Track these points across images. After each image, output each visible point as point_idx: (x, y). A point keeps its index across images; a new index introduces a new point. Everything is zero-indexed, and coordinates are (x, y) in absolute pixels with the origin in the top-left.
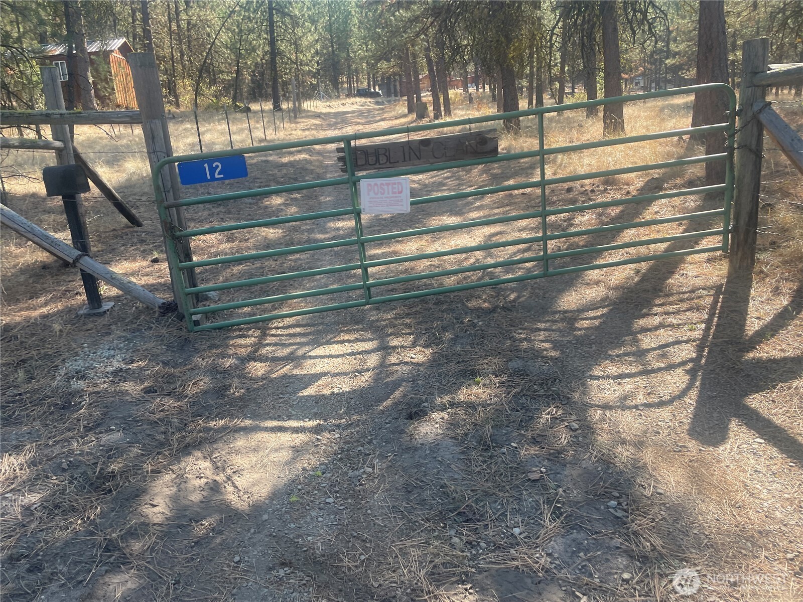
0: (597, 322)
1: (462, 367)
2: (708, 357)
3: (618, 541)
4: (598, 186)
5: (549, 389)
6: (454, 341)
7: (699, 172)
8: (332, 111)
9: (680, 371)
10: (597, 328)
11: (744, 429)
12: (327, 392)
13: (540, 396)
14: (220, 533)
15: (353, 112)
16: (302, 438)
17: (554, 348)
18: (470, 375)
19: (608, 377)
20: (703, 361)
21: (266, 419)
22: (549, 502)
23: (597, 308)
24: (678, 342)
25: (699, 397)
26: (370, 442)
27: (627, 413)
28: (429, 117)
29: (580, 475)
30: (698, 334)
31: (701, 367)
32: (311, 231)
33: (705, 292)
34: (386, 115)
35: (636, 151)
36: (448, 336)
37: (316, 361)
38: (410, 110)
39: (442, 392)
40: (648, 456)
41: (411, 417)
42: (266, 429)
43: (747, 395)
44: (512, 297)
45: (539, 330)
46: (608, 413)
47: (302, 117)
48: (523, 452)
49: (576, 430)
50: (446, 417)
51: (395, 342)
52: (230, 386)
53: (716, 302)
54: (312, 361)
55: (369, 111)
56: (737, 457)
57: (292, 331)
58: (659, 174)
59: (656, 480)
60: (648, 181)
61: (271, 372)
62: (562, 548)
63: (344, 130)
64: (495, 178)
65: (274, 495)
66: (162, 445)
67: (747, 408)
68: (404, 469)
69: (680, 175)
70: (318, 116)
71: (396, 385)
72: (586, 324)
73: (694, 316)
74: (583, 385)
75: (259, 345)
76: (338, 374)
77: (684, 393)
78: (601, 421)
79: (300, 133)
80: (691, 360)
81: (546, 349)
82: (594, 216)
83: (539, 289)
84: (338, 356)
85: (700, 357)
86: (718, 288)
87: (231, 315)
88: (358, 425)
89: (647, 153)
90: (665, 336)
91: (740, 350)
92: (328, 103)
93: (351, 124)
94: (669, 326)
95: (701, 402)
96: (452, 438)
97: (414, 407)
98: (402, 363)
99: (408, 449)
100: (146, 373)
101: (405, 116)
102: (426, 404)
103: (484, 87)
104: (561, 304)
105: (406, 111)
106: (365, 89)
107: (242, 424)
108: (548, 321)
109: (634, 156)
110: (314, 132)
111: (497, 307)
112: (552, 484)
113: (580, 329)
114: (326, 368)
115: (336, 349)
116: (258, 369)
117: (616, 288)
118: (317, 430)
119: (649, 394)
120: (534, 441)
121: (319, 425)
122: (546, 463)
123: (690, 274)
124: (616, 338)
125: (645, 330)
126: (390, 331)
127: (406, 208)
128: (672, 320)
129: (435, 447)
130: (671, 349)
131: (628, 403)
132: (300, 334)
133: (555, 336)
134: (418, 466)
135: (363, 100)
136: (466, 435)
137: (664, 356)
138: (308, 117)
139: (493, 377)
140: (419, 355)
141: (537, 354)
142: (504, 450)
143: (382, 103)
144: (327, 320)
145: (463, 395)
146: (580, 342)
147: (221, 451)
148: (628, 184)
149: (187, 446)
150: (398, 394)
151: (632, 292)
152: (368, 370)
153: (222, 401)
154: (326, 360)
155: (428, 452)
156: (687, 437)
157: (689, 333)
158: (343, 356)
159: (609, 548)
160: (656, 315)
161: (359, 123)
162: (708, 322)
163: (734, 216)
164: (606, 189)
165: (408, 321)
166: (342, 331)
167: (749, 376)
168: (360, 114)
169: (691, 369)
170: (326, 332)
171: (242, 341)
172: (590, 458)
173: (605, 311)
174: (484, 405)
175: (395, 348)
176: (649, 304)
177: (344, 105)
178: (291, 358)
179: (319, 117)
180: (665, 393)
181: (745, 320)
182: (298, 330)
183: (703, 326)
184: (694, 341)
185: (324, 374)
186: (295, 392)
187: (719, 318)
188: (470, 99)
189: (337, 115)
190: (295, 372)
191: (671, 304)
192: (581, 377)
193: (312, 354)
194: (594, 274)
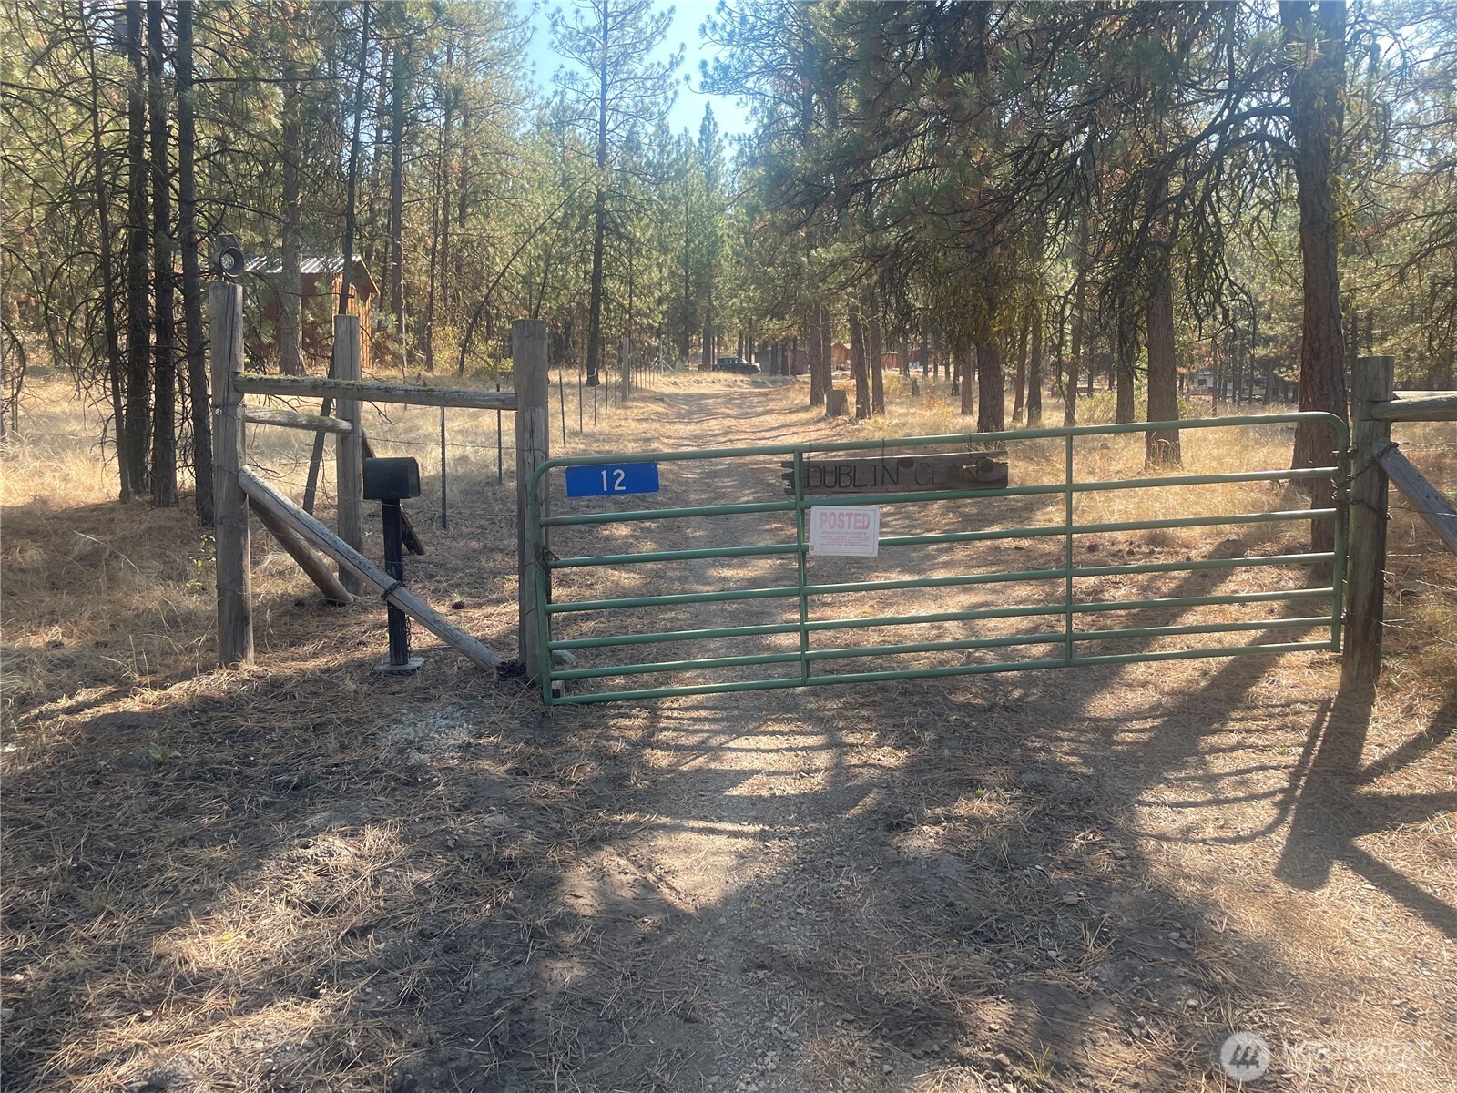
0: (1145, 737)
1: (954, 775)
2: (1305, 789)
3: (1182, 970)
4: (1139, 546)
5: (1081, 810)
6: (939, 741)
7: (1302, 536)
8: (681, 391)
9: (1264, 802)
10: (1146, 744)
11: (1350, 873)
12: (765, 793)
13: (1069, 818)
14: (670, 932)
15: (716, 396)
16: (742, 844)
17: (1085, 763)
18: (970, 786)
19: (1164, 804)
20: (1299, 792)
21: (689, 818)
22: (1092, 926)
23: (1145, 718)
24: (1263, 768)
25: (1290, 834)
26: (840, 854)
27: (1191, 847)
28: (848, 414)
29: (1130, 904)
30: (1291, 760)
31: (1294, 799)
32: (683, 579)
33: (1305, 708)
34: (772, 406)
35: (1199, 495)
36: (928, 736)
37: (740, 754)
38: (816, 401)
39: (931, 803)
40: (1219, 893)
41: (892, 828)
42: (693, 829)
43: (1356, 835)
44: (1017, 694)
45: (1062, 740)
46: (1165, 845)
47: (634, 400)
48: (1052, 876)
49: (1122, 858)
50: (941, 831)
51: (851, 739)
52: (628, 776)
53: (1319, 721)
54: (734, 754)
55: (742, 396)
56: (1338, 903)
57: (695, 714)
58: (1238, 535)
59: (1230, 918)
60: (1220, 545)
61: (679, 763)
62: (1112, 973)
63: (705, 425)
64: (968, 520)
65: (726, 900)
66: (559, 835)
67: (1356, 850)
68: (894, 884)
69: (1273, 537)
70: (659, 398)
71: (865, 790)
72: (1130, 737)
73: (1290, 736)
74: (1129, 810)
75: (653, 727)
76: (774, 773)
77: (1270, 828)
78: (1155, 854)
79: (633, 425)
80: (1282, 791)
81: (1073, 764)
82: (1135, 590)
83: (1056, 687)
84: (771, 751)
85: (1294, 787)
86: (1324, 704)
87: (599, 687)
88: (818, 835)
89: (1218, 501)
90: (1244, 759)
91: (1350, 782)
92: (672, 379)
93: (716, 416)
94: (1251, 747)
95: (1292, 840)
96: (954, 854)
97: (895, 817)
98: (865, 765)
99: (896, 863)
100: (505, 751)
101: (805, 409)
102: (910, 816)
103: (936, 371)
104: (1090, 708)
105: (808, 400)
106: (734, 360)
107: (658, 821)
108: (1072, 730)
109: (1197, 503)
110: (656, 425)
111: (996, 705)
112: (1094, 910)
113: (1119, 744)
114: (757, 765)
115: (764, 742)
116: (661, 759)
117: (1173, 693)
118: (762, 836)
119: (1222, 827)
120: (1066, 866)
121: (763, 830)
122: (1085, 887)
123: (1284, 682)
124: (1175, 758)
125: (1216, 750)
126: (841, 724)
127: (871, 551)
128: (1253, 739)
129: (933, 862)
130: (1254, 776)
131: (1193, 835)
132: (706, 719)
133: (1084, 748)
134: (914, 882)
135: (730, 377)
136: (974, 853)
137: (1243, 783)
138: (643, 399)
139: (1001, 791)
140: (890, 758)
141: (1060, 768)
142: (1027, 872)
143: (762, 385)
144: (742, 704)
145: (962, 808)
146: (1120, 759)
147: (640, 850)
148: (1187, 547)
149: (593, 840)
150: (869, 800)
151: (1196, 700)
152: (818, 770)
153: (621, 793)
154: (754, 754)
155: (924, 867)
156: (1273, 878)
157: (1279, 758)
158: (777, 751)
159: (1170, 976)
160: (1232, 731)
161: (729, 416)
162: (1308, 746)
163: (1348, 600)
164: (1152, 552)
165: (864, 713)
166: (770, 720)
167: (1359, 812)
168: (729, 400)
169: (1281, 802)
170: (747, 720)
171: (627, 722)
172: (1143, 887)
173: (1157, 722)
174: (992, 820)
175: (852, 745)
176: (1223, 717)
177: (698, 382)
178: (702, 748)
179: (662, 400)
180: (1245, 828)
181: (1362, 746)
182: (703, 713)
183: (1301, 750)
184: (1285, 767)
185: (758, 772)
186: (719, 790)
187: (1324, 742)
188: (915, 388)
189: (689, 398)
190: (712, 766)
191: (1254, 719)
192: (1127, 802)
193: (732, 745)
194: (1139, 671)
